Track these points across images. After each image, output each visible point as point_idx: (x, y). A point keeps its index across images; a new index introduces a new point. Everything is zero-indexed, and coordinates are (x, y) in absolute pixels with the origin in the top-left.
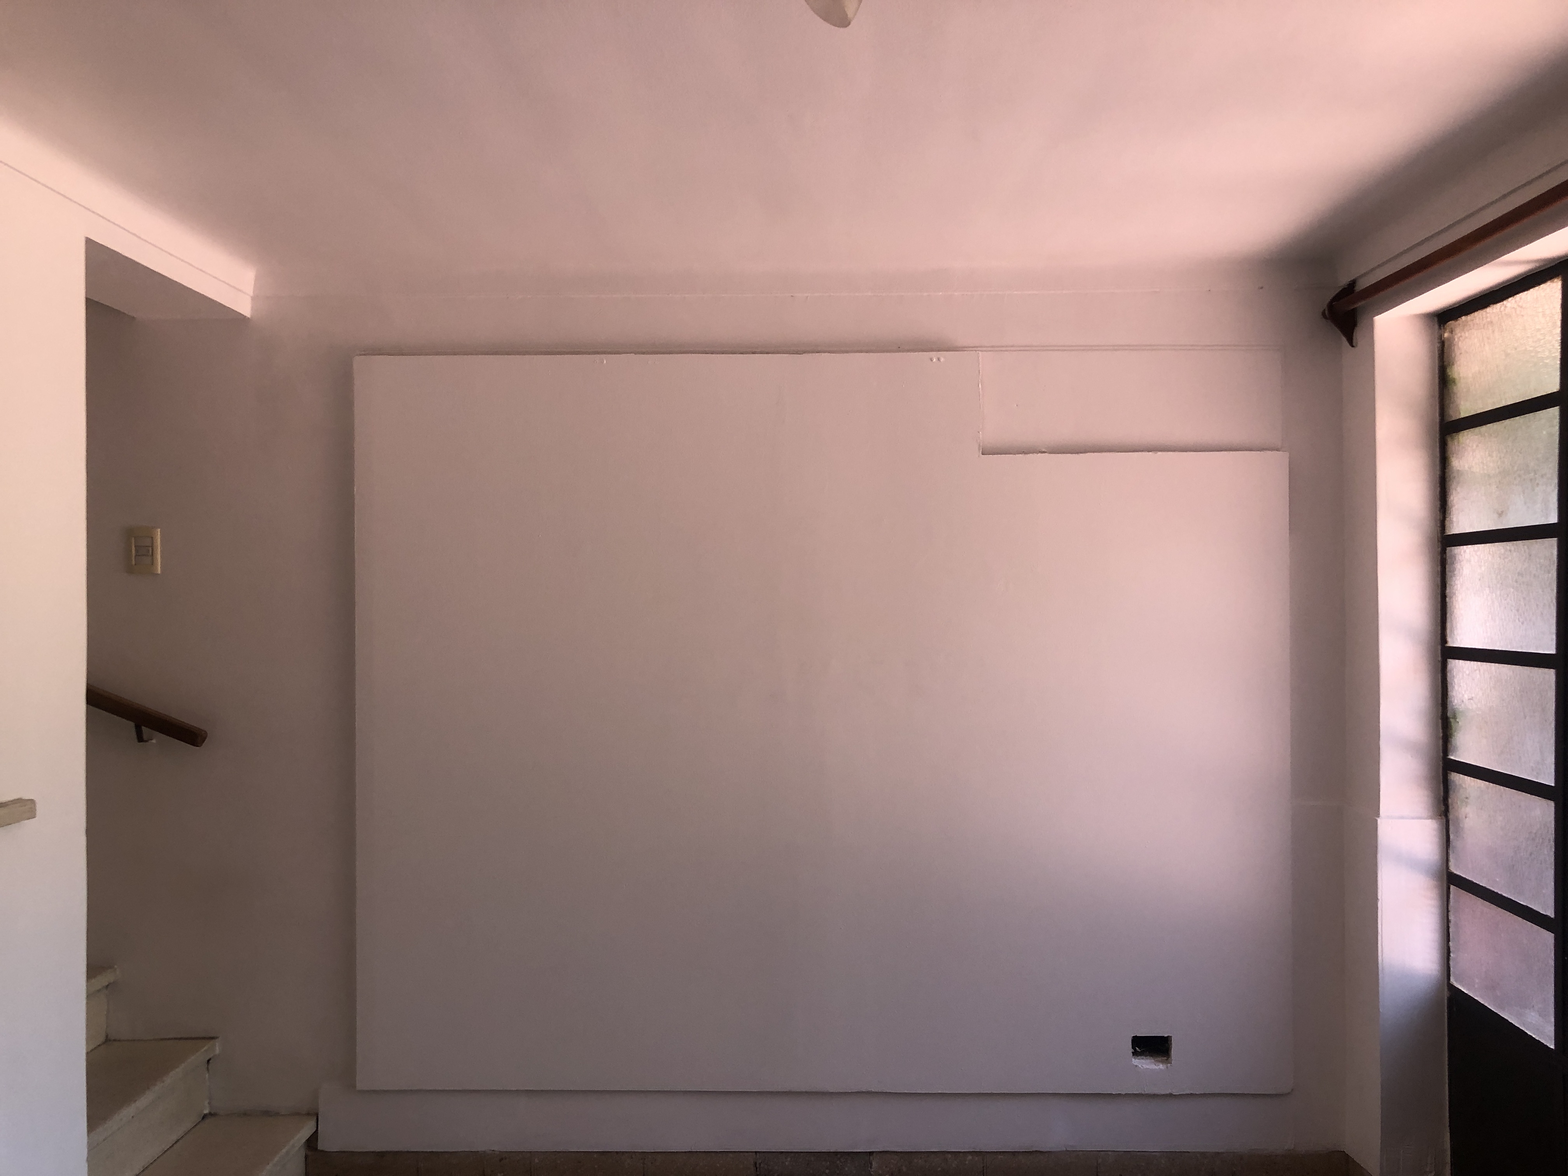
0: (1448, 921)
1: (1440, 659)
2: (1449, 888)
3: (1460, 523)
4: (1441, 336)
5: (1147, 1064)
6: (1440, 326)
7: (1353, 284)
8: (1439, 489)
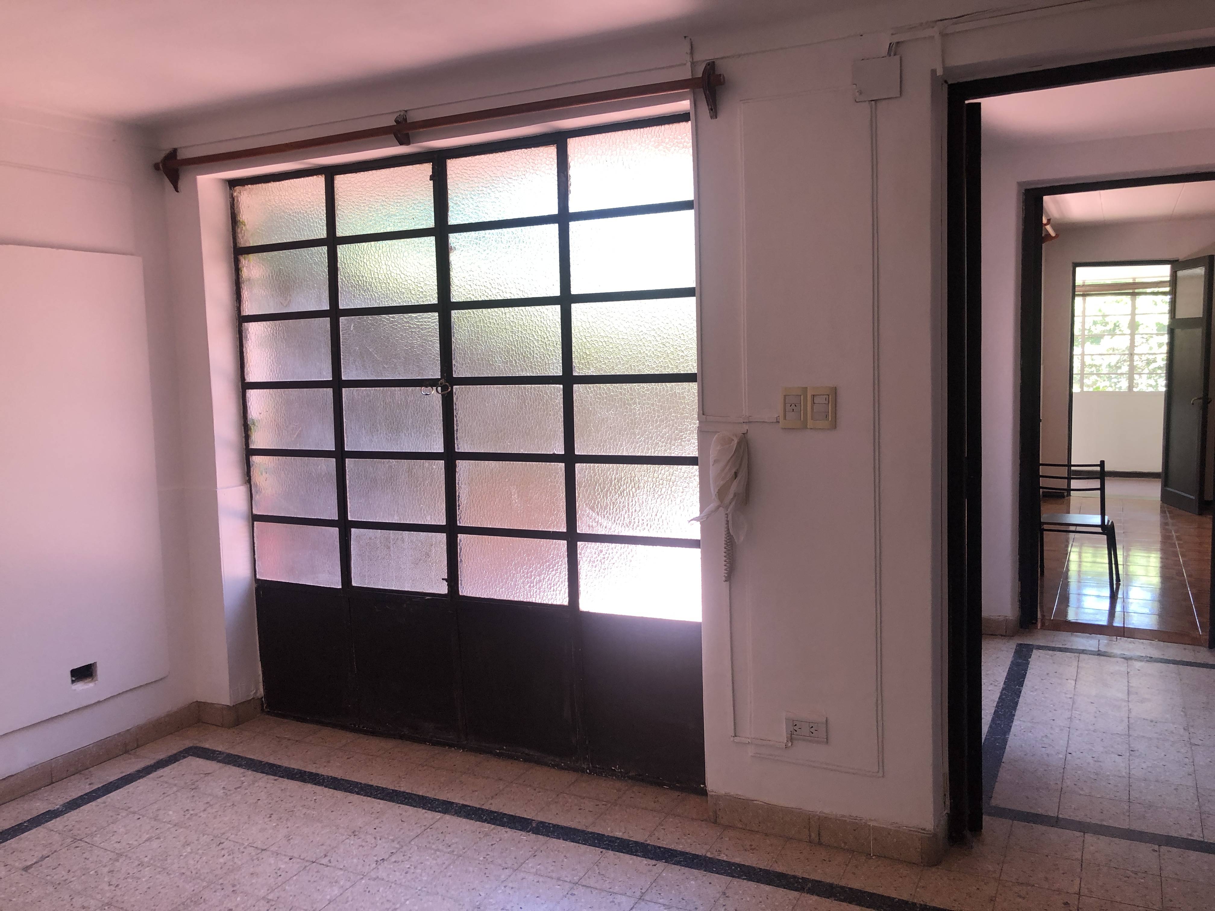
0: (254, 543)
1: (241, 390)
2: (253, 524)
3: (248, 309)
4: (232, 195)
5: (81, 686)
6: (230, 188)
7: (175, 151)
8: (235, 288)
